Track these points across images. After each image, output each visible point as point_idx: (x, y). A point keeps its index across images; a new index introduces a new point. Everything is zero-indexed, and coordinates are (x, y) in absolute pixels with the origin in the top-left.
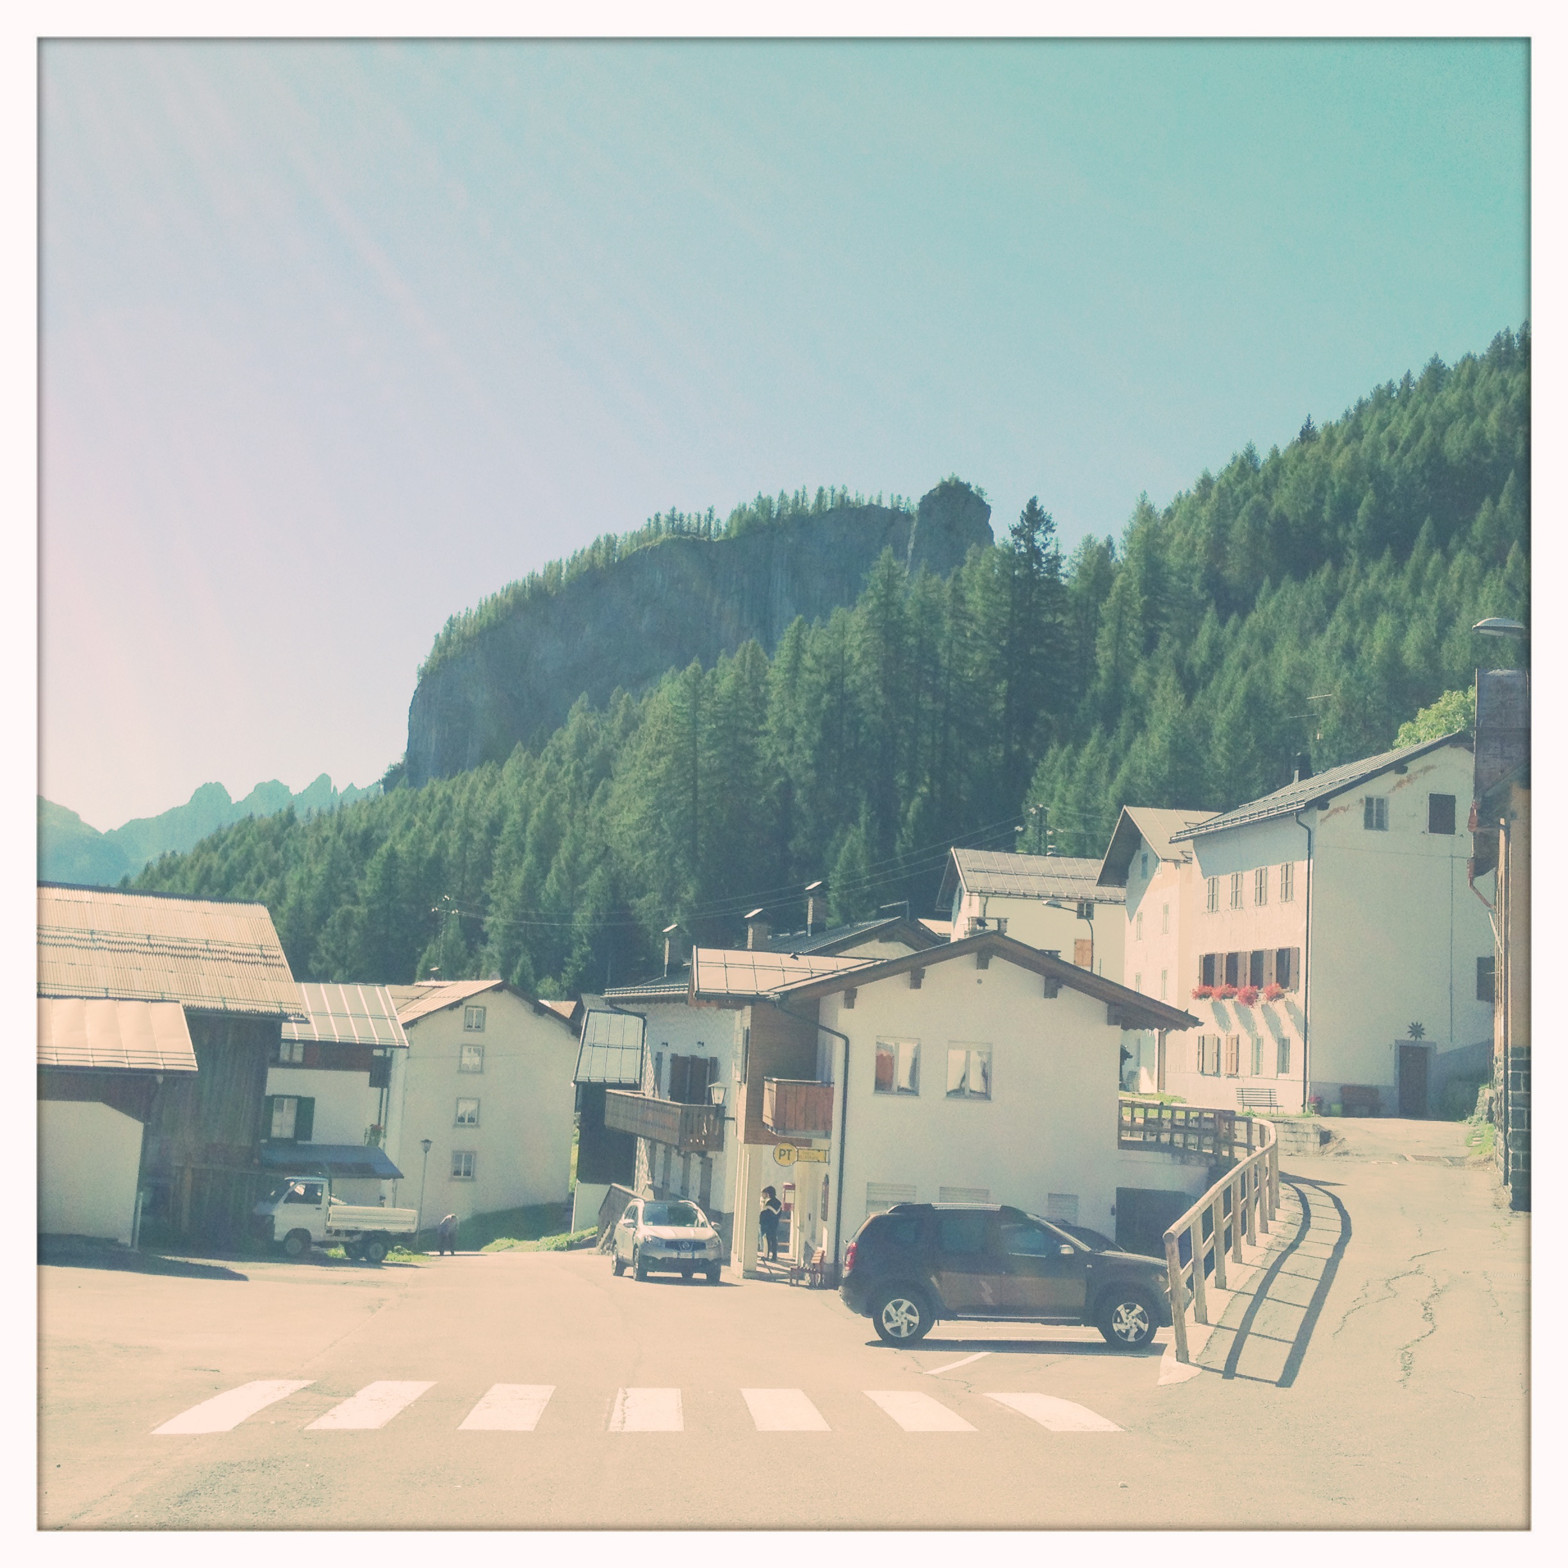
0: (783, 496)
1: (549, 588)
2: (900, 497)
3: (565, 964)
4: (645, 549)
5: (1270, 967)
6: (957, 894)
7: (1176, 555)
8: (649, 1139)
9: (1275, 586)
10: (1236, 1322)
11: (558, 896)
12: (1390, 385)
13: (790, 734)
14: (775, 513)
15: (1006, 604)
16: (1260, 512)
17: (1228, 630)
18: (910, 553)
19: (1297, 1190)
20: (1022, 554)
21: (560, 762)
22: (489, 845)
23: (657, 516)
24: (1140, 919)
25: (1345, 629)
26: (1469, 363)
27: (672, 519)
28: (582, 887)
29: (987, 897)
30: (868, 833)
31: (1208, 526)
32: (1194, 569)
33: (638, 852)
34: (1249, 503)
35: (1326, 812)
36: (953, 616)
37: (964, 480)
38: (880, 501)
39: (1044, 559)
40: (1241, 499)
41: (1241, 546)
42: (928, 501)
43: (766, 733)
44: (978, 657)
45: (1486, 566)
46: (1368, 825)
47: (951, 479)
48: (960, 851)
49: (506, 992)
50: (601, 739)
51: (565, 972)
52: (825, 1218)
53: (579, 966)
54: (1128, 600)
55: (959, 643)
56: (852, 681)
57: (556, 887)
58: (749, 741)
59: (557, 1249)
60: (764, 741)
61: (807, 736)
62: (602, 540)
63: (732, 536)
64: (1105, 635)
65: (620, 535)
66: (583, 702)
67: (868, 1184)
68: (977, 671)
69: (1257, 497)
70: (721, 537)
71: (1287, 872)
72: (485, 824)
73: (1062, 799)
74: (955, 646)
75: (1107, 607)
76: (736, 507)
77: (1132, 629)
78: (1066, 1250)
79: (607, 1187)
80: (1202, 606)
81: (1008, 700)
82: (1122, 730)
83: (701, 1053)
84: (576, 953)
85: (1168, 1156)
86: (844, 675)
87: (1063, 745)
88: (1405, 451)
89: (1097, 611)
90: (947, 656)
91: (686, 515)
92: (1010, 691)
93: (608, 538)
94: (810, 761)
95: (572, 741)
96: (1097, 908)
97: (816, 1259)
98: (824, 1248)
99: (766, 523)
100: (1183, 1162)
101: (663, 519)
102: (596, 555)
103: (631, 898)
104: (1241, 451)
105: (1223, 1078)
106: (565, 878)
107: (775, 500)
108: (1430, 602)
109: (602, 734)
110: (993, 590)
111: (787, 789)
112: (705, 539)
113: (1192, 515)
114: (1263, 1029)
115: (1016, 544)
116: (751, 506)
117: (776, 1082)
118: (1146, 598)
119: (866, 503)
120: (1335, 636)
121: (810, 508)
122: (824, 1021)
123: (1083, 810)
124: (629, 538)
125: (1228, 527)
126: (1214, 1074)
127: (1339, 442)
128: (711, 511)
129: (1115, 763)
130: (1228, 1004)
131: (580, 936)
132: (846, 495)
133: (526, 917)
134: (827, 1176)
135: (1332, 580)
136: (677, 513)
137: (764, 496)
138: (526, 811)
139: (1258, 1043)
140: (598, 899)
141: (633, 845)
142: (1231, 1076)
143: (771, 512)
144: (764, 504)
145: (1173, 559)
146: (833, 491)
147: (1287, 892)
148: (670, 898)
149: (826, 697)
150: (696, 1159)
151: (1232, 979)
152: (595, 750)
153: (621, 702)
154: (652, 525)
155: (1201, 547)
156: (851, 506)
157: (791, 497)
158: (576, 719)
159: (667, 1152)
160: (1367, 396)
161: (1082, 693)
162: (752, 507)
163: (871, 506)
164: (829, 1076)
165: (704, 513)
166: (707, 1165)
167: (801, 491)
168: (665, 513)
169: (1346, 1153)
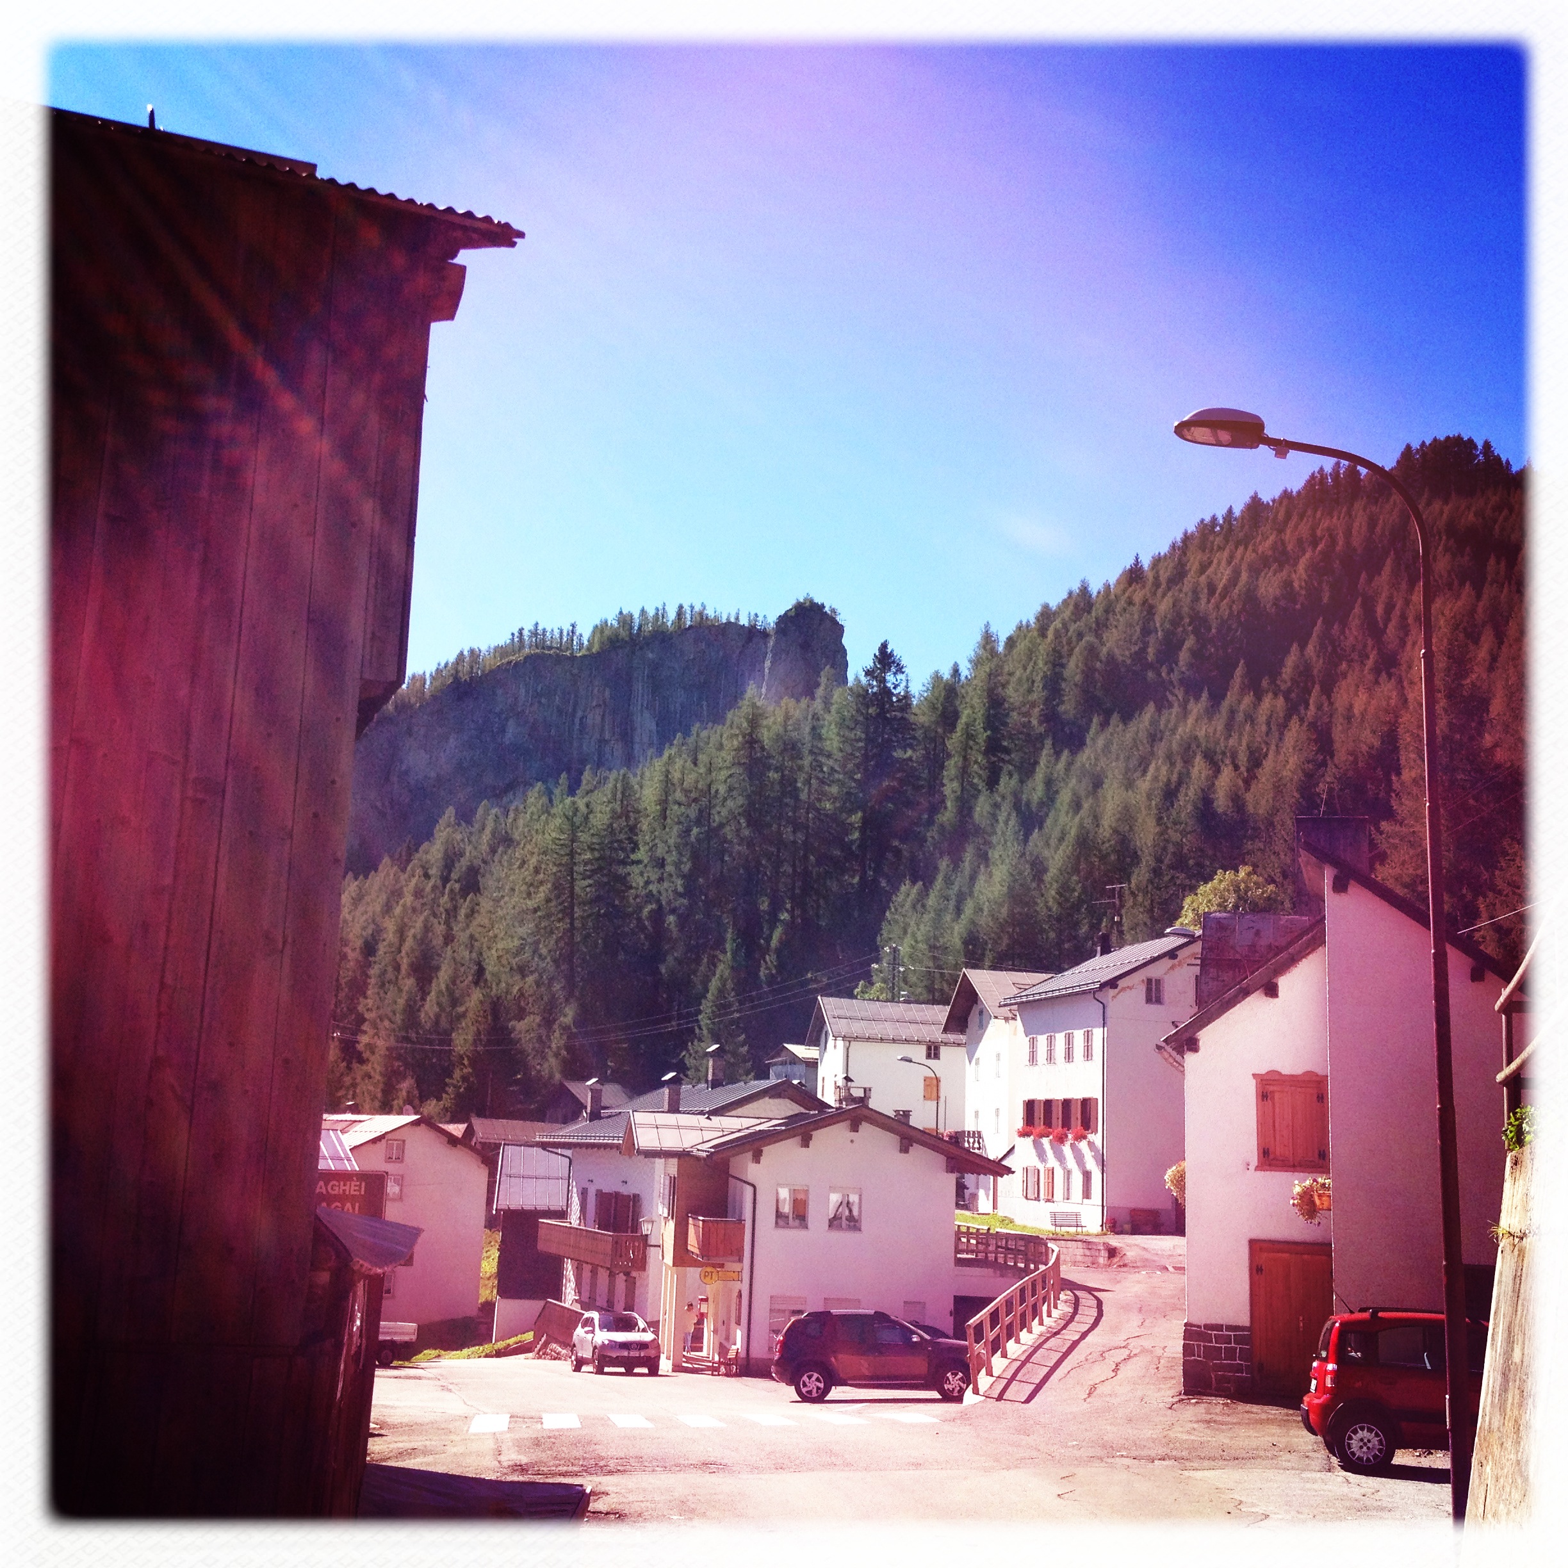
0: (643, 612)
1: (413, 700)
2: (756, 615)
3: (446, 1085)
4: (509, 663)
5: (1076, 1113)
6: (823, 1035)
7: (1016, 691)
8: (577, 1260)
9: (1104, 724)
10: (1008, 1375)
11: (438, 1016)
12: (1214, 519)
13: (661, 863)
14: (636, 628)
15: (860, 740)
16: (1092, 652)
17: (1061, 765)
18: (767, 670)
19: (1075, 1295)
20: (874, 694)
21: (427, 876)
22: (365, 965)
23: (521, 631)
24: (977, 1063)
25: (1164, 770)
26: (1285, 502)
27: (534, 633)
28: (461, 1009)
29: (850, 1042)
30: (734, 958)
31: (1046, 664)
32: (1033, 705)
33: (517, 977)
34: (1083, 643)
35: (1116, 991)
36: (811, 752)
37: (818, 600)
38: (737, 618)
39: (894, 699)
40: (1074, 639)
41: (1076, 685)
42: (785, 621)
43: (639, 862)
44: (834, 790)
45: (1292, 709)
46: (1149, 1000)
47: (805, 599)
48: (827, 1000)
49: (423, 1125)
50: (468, 854)
51: (447, 1093)
52: (738, 1323)
53: (460, 1087)
54: (972, 735)
55: (818, 778)
56: (719, 814)
57: (436, 1009)
58: (622, 870)
59: (487, 1356)
60: (636, 869)
61: (677, 865)
62: (466, 653)
63: (594, 650)
64: (952, 767)
65: (484, 648)
66: (450, 817)
67: (771, 1297)
68: (834, 802)
69: (1089, 638)
70: (584, 652)
71: (1088, 1037)
72: (359, 943)
73: (914, 935)
74: (813, 781)
75: (954, 742)
76: (598, 622)
77: (976, 762)
78: (915, 1339)
79: (542, 1303)
80: (1041, 738)
81: (863, 830)
82: (967, 864)
83: (624, 1190)
84: (457, 1074)
85: (990, 1271)
86: (710, 806)
87: (914, 883)
88: (1223, 597)
89: (944, 743)
90: (806, 791)
91: (549, 629)
92: (865, 821)
93: (472, 651)
94: (680, 889)
95: (440, 856)
96: (943, 1050)
97: (732, 1355)
98: (739, 1345)
99: (627, 639)
100: (1002, 1276)
101: (526, 633)
102: (460, 668)
103: (510, 1020)
104: (1076, 587)
105: (1042, 1202)
106: (445, 1000)
107: (636, 615)
108: (1240, 744)
109: (468, 848)
110: (848, 727)
111: (658, 916)
112: (568, 653)
113: (1031, 653)
114: (1071, 1163)
115: (869, 685)
116: (612, 621)
117: (703, 1221)
118: (989, 733)
119: (724, 621)
120: (1155, 779)
121: (669, 624)
122: (731, 1172)
123: (932, 947)
124: (492, 651)
125: (1063, 666)
126: (1035, 1199)
127: (1164, 586)
128: (573, 626)
129: (961, 899)
130: (1045, 1141)
131: (461, 1058)
132: (706, 612)
133: (407, 1039)
134: (740, 1291)
135: (1154, 722)
136: (540, 628)
137: (625, 612)
138: (401, 932)
139: (1068, 1174)
140: (479, 1022)
141: (511, 969)
142: (1048, 1201)
143: (631, 628)
144: (625, 620)
145: (1013, 694)
146: (692, 607)
147: (1088, 1055)
148: (548, 1022)
149: (695, 831)
150: (621, 1279)
151: (1048, 1123)
152: (462, 864)
153: (490, 817)
154: (516, 640)
155: (1039, 685)
156: (709, 623)
157: (651, 613)
158: (444, 832)
159: (594, 1272)
160: (1191, 528)
161: (930, 822)
162: (614, 622)
163: (729, 623)
164: (741, 1214)
165: (567, 628)
166: (631, 1284)
167: (661, 607)
168: (528, 627)
169: (1125, 1265)
